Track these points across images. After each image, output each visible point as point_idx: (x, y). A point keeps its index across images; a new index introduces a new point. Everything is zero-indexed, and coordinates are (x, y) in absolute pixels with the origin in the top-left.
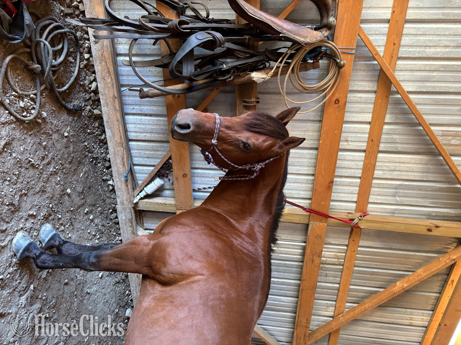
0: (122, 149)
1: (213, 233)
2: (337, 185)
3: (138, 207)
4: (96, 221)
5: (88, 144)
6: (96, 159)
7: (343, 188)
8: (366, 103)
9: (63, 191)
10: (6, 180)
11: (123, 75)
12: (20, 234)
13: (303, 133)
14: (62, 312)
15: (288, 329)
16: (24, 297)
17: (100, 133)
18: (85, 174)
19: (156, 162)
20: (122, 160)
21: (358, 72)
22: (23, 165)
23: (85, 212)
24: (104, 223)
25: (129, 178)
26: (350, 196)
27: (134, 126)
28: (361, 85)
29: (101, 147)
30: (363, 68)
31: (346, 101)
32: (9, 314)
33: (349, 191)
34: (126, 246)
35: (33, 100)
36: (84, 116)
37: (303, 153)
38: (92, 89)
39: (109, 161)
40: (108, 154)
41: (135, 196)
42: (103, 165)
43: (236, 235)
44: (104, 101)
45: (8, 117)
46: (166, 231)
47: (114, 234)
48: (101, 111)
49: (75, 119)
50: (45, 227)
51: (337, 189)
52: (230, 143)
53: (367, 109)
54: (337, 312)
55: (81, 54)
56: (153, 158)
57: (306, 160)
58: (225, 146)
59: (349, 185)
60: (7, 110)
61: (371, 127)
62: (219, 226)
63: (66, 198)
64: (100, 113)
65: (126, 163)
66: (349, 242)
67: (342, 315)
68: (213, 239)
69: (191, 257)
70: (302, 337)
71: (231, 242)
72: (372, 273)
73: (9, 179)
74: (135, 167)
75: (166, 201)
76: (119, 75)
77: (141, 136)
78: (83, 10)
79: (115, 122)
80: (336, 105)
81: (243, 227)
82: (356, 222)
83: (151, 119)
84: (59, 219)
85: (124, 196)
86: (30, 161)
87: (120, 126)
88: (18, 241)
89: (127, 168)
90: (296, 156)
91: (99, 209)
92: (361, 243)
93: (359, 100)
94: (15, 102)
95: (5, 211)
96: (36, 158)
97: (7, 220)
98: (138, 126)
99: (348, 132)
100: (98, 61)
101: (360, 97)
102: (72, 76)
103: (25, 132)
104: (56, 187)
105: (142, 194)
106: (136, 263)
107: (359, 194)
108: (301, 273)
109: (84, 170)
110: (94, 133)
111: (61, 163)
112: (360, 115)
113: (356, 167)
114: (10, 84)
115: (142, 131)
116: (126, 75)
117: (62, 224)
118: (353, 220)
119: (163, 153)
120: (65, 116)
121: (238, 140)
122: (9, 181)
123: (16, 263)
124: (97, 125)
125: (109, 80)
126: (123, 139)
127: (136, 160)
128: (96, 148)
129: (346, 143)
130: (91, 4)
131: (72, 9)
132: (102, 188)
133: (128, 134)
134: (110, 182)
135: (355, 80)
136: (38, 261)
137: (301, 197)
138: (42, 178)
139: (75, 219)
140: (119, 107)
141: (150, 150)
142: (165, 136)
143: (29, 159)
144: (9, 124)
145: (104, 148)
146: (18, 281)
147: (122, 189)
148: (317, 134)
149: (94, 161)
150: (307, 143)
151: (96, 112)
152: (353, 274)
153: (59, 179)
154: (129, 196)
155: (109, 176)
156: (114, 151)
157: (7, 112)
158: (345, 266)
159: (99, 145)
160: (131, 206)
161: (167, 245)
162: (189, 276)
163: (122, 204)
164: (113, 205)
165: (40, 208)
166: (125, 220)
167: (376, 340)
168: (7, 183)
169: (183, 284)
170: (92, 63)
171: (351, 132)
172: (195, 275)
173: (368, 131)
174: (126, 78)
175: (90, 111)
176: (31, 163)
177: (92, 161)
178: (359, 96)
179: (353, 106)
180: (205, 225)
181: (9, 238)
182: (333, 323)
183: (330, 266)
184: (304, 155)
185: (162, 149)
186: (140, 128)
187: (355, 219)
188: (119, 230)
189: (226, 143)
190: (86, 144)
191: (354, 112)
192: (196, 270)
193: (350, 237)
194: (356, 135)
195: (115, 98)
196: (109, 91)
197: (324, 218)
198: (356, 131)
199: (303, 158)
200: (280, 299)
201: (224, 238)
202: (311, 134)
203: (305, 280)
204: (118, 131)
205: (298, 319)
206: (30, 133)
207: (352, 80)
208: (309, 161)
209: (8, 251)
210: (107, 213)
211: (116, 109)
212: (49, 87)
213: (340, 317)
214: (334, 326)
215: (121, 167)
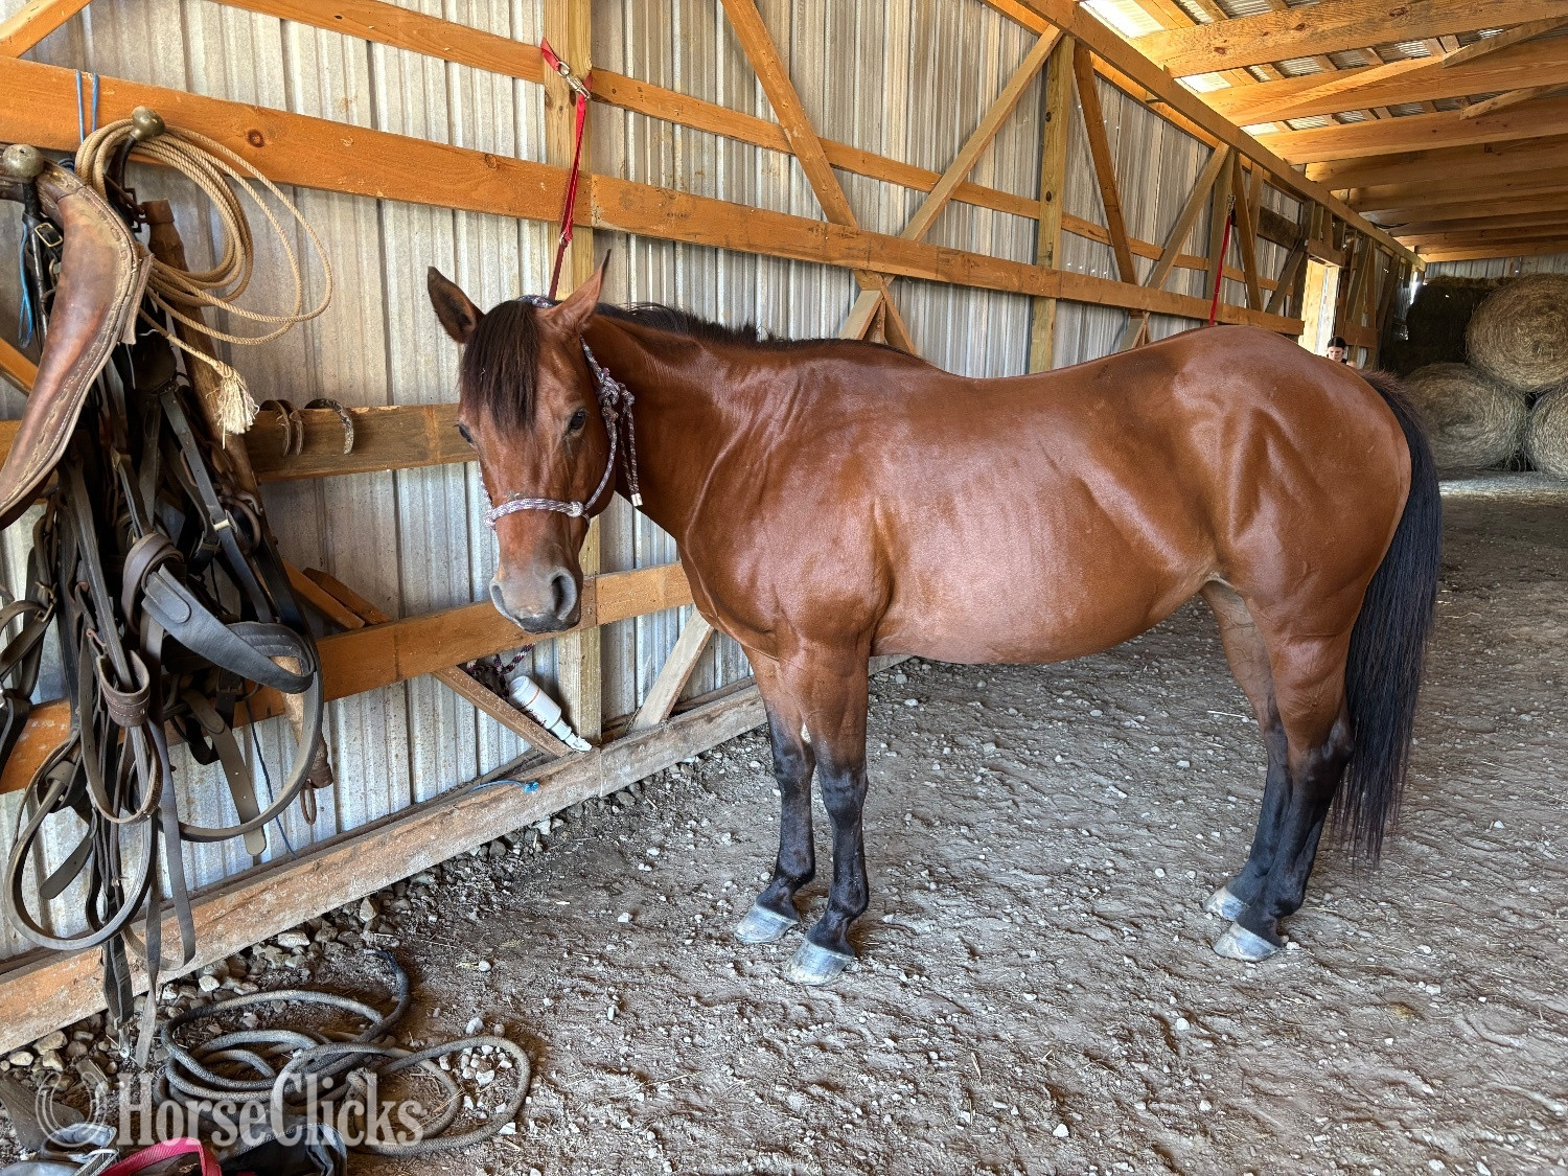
0: (457, 813)
1: (769, 496)
2: (474, 138)
3: (596, 735)
4: (657, 838)
5: (471, 911)
6: (496, 880)
7: (480, 121)
8: (221, 32)
9: (633, 930)
10: (694, 1045)
11: (224, 866)
12: (798, 974)
13: (340, 251)
14: (901, 847)
15: (824, 282)
16: (915, 927)
17: (420, 891)
18: (553, 896)
19: (465, 707)
20: (486, 806)
21: (124, 60)
22: (634, 1026)
23: (648, 868)
24: (653, 817)
25: (528, 776)
26: (499, 97)
27: (373, 796)
28: (167, 49)
29: (458, 878)
30: (110, 41)
31: (253, 107)
32: (963, 941)
33: (488, 99)
34: (814, 704)
35: (453, 1060)
36: (401, 941)
37: (397, 250)
38: (308, 943)
39: (488, 845)
40: (470, 855)
41: (568, 749)
42: (504, 858)
43: (761, 436)
44: (332, 899)
45: (541, 1093)
46: (767, 615)
47: (668, 786)
48: (362, 900)
49: (422, 959)
50: (749, 936)
51: (485, 139)
52: (572, 466)
53: (241, 28)
54: (781, 145)
55: (209, 1000)
56: (455, 723)
57: (416, 238)
58: (579, 481)
59: (470, 100)
60: (523, 1103)
61: (295, 19)
62: (746, 483)
63: (642, 918)
64: (366, 902)
65: (493, 794)
66: (618, 105)
67: (786, 131)
68: (784, 493)
69: (836, 541)
70: (845, 242)
71: (780, 447)
72: (685, 37)
73: (687, 1039)
74: (485, 769)
75: (570, 659)
76: (226, 876)
77: (399, 768)
78: (62, 1035)
79: (388, 849)
80: (267, 142)
81: (742, 417)
82: (579, 83)
83: (348, 747)
84: (705, 916)
85: (575, 780)
86: (616, 1015)
87: (396, 833)
88: (818, 972)
89: (505, 787)
90: (406, 270)
91: (623, 838)
92: (617, 68)
93: (216, 57)
94: (490, 1094)
95: (765, 1020)
96: (597, 1007)
97: (781, 1010)
98: (372, 784)
99: (320, 99)
100: (216, 946)
101: (206, 53)
102: (302, 1002)
103: (550, 1048)
104: (634, 946)
105: (562, 730)
106: (851, 673)
107: (493, 68)
108: (701, 248)
109: (547, 901)
110: (428, 903)
111: (569, 953)
112: (263, 56)
113: (420, 73)
114: (452, 1120)
115: (384, 771)
116: (224, 855)
117: (714, 907)
118: (572, 92)
119: (440, 693)
120: (434, 981)
121: (564, 443)
122: (692, 1037)
123: (860, 961)
124: (402, 903)
125: (269, 897)
126: (429, 818)
127: (467, 772)
128: (469, 887)
129: (354, 108)
130: (35, 1012)
131: (78, 1066)
132: (564, 845)
133: (397, 810)
134: (545, 828)
135: (153, 70)
136: (855, 910)
137: (516, 251)
138: (637, 980)
139: (681, 887)
140: (343, 848)
141: (435, 737)
142: (390, 696)
143: (611, 1018)
144: (556, 1085)
145: (457, 869)
146: (893, 946)
147: (560, 791)
148: (336, 202)
149: (506, 883)
150: (367, 237)
151: (367, 914)
152: (692, 93)
153: (610, 947)
154: (575, 767)
155: (528, 835)
156: (465, 834)
157: (528, 1100)
158: (677, 120)
159: (455, 884)
160: (599, 756)
161: (812, 603)
162: (877, 541)
163: (594, 781)
164: (602, 805)
165: (709, 961)
166: (632, 765)
167: (828, 34)
168: (698, 1039)
169: (894, 551)
170: (222, 963)
171: (319, 90)
172: (875, 525)
173: (308, 30)
174: (233, 853)
175: (374, 930)
176: (618, 1011)
177: (507, 889)
178: (203, 56)
179: (235, 78)
180: (750, 517)
181: (817, 994)
182: (809, 155)
183: (678, 163)
184: (401, 245)
185: (428, 699)
186: (378, 775)
187: (570, 86)
188: (654, 776)
189: (572, 478)
190: (473, 916)
191: (255, 76)
192: (862, 524)
193: (607, 102)
194: (326, 72)
195: (319, 866)
196: (300, 891)
197: (581, 181)
198: (314, 71)
199: (410, 249)
200: (763, 306)
201: (774, 465)
202: (338, 225)
203: (726, 237)
204: (412, 837)
205: (810, 255)
206: (547, 1038)
207: (153, 81)
208: (416, 228)
209: (842, 985)
210: (627, 816)
211: (352, 857)
212: (390, 1039)
213: (793, 136)
214: (814, 154)
215: (503, 806)
